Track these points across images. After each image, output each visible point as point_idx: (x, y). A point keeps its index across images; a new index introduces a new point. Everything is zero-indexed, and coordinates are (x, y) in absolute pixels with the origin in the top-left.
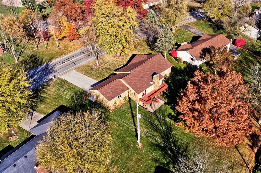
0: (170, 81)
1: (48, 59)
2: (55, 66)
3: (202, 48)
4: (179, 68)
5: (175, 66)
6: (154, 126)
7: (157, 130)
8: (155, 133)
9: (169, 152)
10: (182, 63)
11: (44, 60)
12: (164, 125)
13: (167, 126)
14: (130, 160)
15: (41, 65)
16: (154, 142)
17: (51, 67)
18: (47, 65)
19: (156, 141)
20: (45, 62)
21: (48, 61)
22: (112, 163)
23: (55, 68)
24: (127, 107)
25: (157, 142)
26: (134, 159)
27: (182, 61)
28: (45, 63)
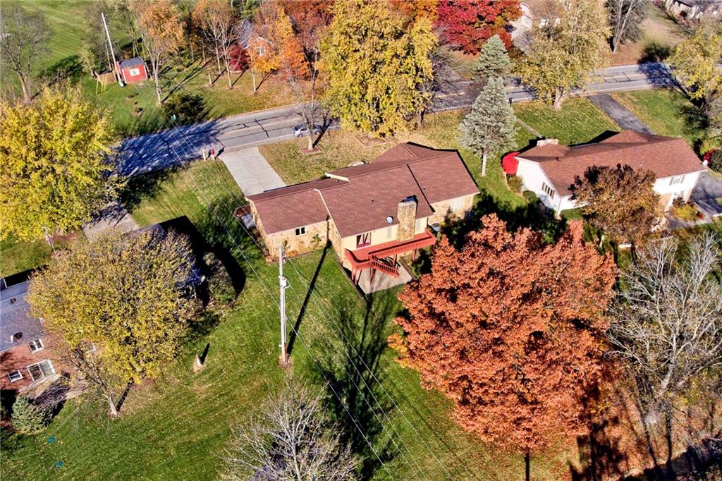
0: (456, 231)
1: (223, 111)
2: (226, 130)
3: (591, 165)
4: (505, 205)
5: (497, 198)
6: (347, 326)
7: (347, 337)
8: (338, 344)
9: (344, 400)
10: (521, 195)
11: (211, 113)
12: (372, 333)
13: (379, 338)
14: (246, 383)
15: (200, 121)
16: (324, 363)
17: (216, 131)
18: (213, 124)
19: (330, 362)
20: (212, 116)
21: (219, 116)
22: (204, 373)
23: (222, 133)
24: (311, 261)
25: (330, 365)
26: (255, 383)
27: (523, 189)
28: (211, 120)
